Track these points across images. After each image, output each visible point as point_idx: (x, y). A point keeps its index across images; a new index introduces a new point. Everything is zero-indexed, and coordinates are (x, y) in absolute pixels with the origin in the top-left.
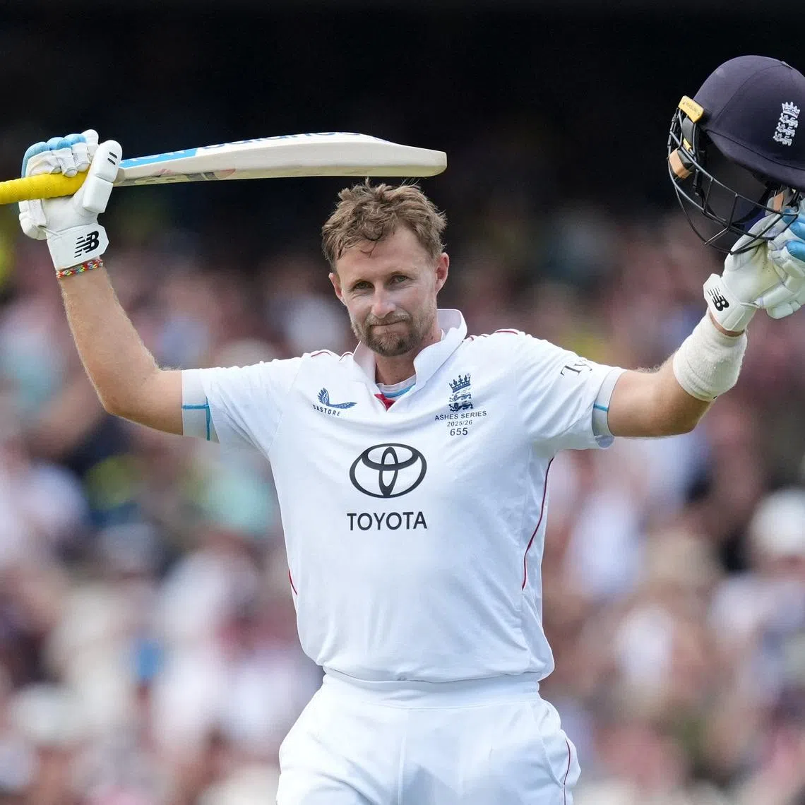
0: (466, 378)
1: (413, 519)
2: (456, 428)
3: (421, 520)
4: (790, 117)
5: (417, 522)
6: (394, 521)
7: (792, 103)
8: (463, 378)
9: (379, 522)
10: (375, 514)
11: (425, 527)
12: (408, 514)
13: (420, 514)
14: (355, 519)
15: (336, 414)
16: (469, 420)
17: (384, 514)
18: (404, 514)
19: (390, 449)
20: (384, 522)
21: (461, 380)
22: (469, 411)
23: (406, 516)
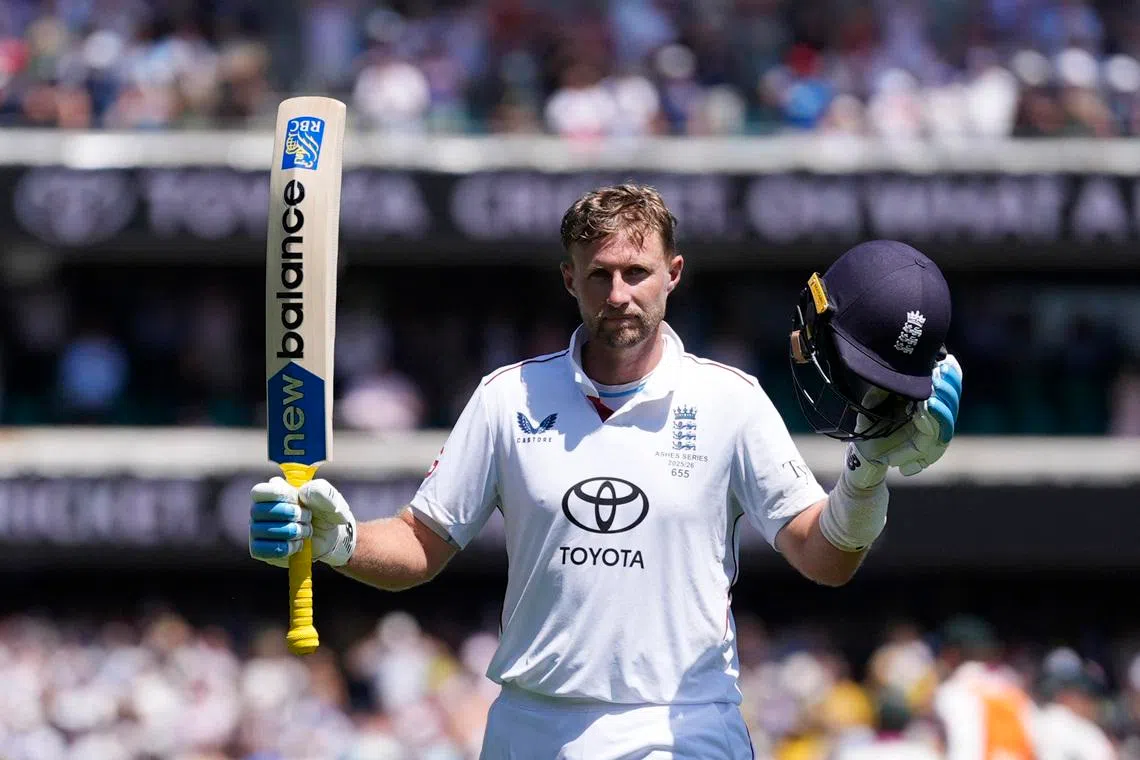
0: (691, 410)
1: (630, 557)
2: (678, 468)
3: (639, 559)
4: (914, 326)
5: (634, 561)
6: (611, 557)
7: (918, 312)
8: (688, 408)
9: (595, 557)
10: (591, 550)
11: (642, 567)
12: (626, 552)
13: (639, 553)
14: (568, 552)
15: (547, 440)
16: (690, 462)
17: (600, 550)
18: (622, 551)
19: (608, 483)
20: (599, 558)
21: (685, 410)
22: (691, 452)
23: (624, 554)
